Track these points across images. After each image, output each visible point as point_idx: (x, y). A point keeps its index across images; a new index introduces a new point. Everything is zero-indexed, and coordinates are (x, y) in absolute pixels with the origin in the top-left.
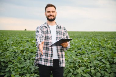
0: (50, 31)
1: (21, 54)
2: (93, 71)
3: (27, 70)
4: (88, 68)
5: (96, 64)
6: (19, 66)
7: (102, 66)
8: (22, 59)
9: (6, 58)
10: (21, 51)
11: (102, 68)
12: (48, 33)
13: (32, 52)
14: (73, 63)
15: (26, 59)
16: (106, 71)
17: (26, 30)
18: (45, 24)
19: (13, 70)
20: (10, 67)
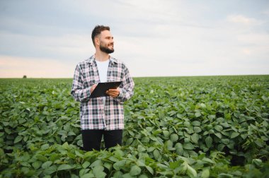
0: (98, 71)
1: (38, 113)
2: (166, 133)
3: (55, 138)
4: (156, 128)
5: (169, 121)
6: (39, 132)
7: (178, 124)
8: (41, 120)
9: (11, 120)
10: (38, 108)
11: (179, 127)
12: (93, 75)
13: (58, 109)
14: (132, 122)
15: (48, 120)
16: (186, 131)
17: (25, 77)
18: (91, 58)
19: (28, 140)
20: (22, 136)
